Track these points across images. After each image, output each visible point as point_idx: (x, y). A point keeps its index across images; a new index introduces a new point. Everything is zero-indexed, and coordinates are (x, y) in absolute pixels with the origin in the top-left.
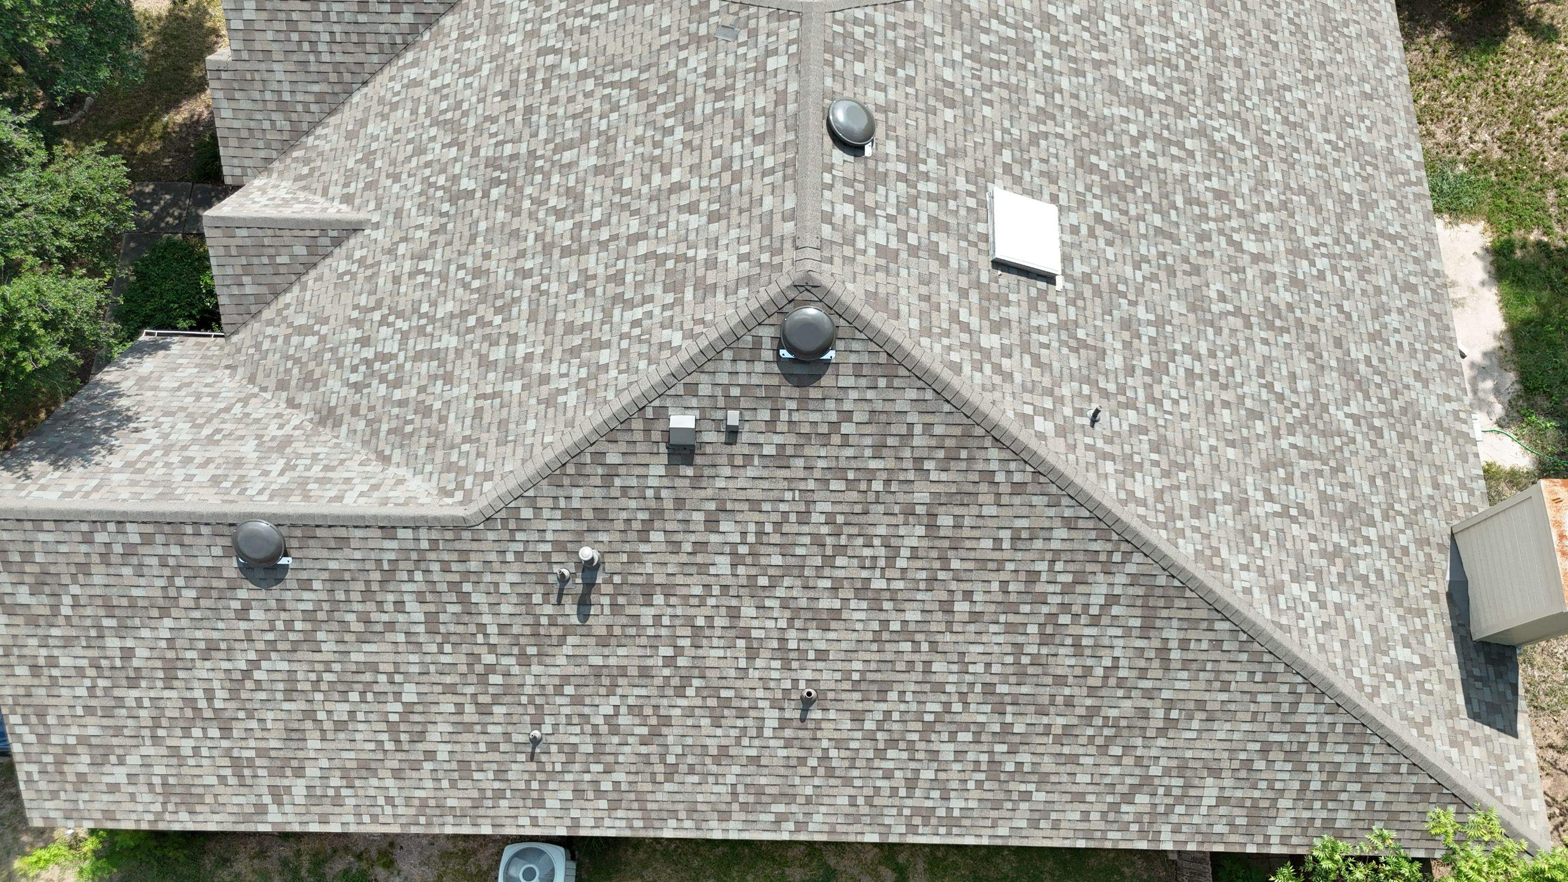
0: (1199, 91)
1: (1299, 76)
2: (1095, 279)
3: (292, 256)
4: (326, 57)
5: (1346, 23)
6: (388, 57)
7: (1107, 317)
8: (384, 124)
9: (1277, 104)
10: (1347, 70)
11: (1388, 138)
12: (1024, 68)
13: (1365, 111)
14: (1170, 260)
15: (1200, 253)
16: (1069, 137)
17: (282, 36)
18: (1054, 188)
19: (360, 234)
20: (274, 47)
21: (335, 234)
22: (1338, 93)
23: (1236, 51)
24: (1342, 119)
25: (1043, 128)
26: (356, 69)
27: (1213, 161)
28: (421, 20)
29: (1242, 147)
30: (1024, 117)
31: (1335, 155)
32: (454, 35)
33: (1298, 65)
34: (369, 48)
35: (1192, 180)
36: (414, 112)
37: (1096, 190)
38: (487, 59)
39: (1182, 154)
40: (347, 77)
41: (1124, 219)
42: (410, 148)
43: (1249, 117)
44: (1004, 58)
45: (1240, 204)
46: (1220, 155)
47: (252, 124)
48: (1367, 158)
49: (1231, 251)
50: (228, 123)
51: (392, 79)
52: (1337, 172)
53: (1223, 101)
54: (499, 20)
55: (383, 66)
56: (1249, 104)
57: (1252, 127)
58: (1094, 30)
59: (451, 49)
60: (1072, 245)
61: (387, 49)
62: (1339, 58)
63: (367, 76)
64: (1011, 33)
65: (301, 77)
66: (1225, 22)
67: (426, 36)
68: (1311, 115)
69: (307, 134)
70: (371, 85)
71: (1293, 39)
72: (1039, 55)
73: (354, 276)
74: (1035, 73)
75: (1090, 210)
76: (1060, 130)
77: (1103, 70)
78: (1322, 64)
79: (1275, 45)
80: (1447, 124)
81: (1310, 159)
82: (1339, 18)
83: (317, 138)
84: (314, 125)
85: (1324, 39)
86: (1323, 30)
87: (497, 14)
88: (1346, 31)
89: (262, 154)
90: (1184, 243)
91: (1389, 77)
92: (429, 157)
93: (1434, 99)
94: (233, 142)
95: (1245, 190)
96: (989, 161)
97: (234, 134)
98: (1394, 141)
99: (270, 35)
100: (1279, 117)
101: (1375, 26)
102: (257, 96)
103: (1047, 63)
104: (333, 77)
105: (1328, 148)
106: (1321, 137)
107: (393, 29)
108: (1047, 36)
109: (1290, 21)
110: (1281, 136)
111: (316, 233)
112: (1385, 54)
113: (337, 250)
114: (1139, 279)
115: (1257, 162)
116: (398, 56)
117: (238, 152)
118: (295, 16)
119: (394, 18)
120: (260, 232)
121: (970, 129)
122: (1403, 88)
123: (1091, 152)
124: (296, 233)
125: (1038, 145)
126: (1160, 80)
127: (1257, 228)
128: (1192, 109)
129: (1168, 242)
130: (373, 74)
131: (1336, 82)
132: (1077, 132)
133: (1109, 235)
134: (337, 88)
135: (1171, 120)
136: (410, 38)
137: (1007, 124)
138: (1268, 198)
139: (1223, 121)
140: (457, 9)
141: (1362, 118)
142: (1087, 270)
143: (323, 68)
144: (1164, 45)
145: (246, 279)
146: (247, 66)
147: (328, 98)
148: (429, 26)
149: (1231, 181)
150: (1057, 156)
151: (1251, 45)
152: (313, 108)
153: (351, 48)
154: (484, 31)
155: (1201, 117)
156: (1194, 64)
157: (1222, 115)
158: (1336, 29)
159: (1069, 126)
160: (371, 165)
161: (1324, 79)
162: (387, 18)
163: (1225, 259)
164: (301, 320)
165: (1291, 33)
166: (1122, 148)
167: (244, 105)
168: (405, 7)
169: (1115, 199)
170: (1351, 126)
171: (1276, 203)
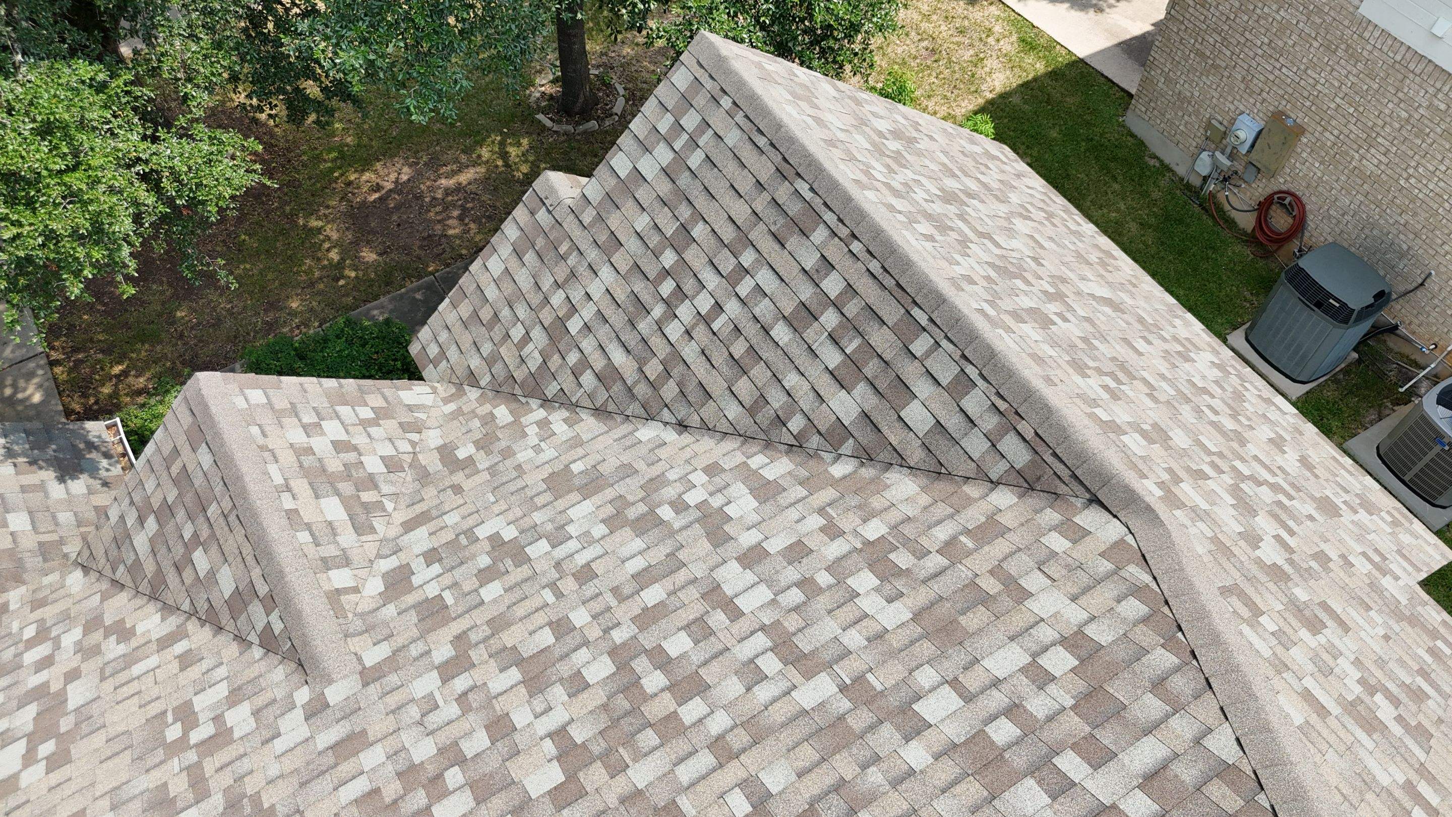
3: (212, 574)
4: (674, 331)
6: (753, 430)
8: (600, 530)
17: (654, 240)
19: (297, 677)
20: (632, 244)
21: (278, 627)
26: (694, 395)
28: (865, 436)
32: (874, 530)
34: (743, 386)
36: (643, 579)
38: (845, 671)
40: (670, 390)
42: (546, 638)
47: (505, 313)
50: (484, 280)
51: (712, 470)
54: (972, 620)
55: (734, 432)
59: (835, 549)
61: (765, 416)
63: (694, 420)
65: (617, 319)
67: (839, 470)
69: (546, 402)
70: (686, 438)
73: (182, 744)
83: (543, 424)
84: (563, 401)
87: (986, 600)
89: (475, 362)
92: (521, 717)
94: (465, 310)
97: (476, 299)
99: (642, 222)
102: (547, 283)
104: (653, 369)
107: (806, 401)
111: (263, 589)
113: (257, 652)
116: (768, 444)
117: (457, 328)
118: (699, 231)
119: (825, 385)
120: (219, 488)
124: (247, 550)
130: (706, 428)
134: (642, 390)
136: (815, 441)
140: (944, 487)
143: (656, 342)
145: (151, 523)
146: (576, 233)
147: (617, 388)
148: (865, 456)
152: (588, 379)
153: (719, 358)
154: (923, 596)
160: (486, 576)
162: (814, 371)
164: (76, 695)
167: (524, 280)
168: (861, 388)
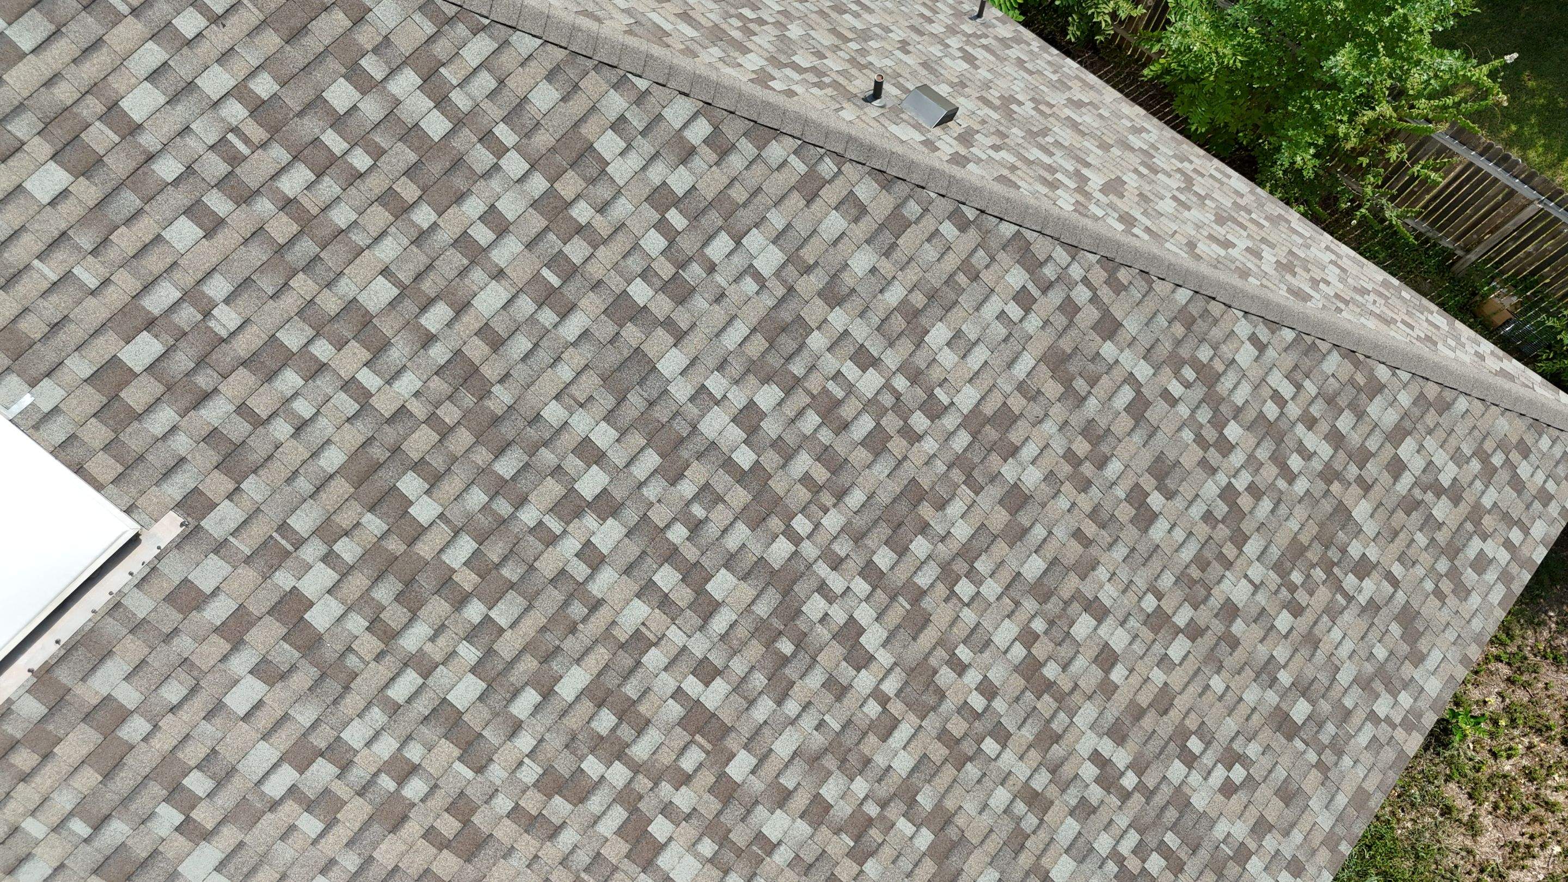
0: (856, 498)
1: (1150, 603)
2: (135, 729)
5: (1363, 568)
7: (80, 828)
9: (1039, 625)
10: (1281, 654)
11: (1261, 827)
12: (402, 210)
13: (1253, 750)
14: (415, 788)
15: (516, 813)
16: (385, 405)
18: (218, 485)
22: (1217, 684)
23: (1032, 478)
24: (1182, 735)
25: (322, 350)
27: (755, 650)
29: (861, 660)
30: (289, 302)
31: (1095, 793)
33: (1167, 581)
35: (654, 658)
37: (347, 550)
39: (682, 596)
41: (369, 644)
43: (941, 615)
44: (361, 161)
45: (740, 767)
46: (786, 647)
48: (1171, 839)
49: (615, 850)
52: (1071, 827)
53: (902, 551)
56: (965, 589)
57: (928, 637)
58: (687, 244)
60: (138, 627)
62: (1284, 621)
64: (436, 125)
66: (1058, 411)
68: (1107, 689)
71: (1202, 530)
72: (473, 207)
74: (421, 237)
75: (284, 579)
76: (369, 379)
77: (632, 333)
78: (1230, 611)
79: (1145, 518)
80: (1514, 832)
81: (1022, 771)
82: (1355, 550)
85: (1280, 568)
86: (1296, 551)
88: (1350, 581)
90: (497, 772)
91: (1372, 717)
93: (1530, 775)
95: (784, 746)
96: (72, 334)
98: (1270, 842)
100: (1018, 652)
101: (1430, 607)
103: (483, 235)
105: (1089, 771)
106: (1088, 743)
108: (538, 184)
109: (1228, 494)
110: (988, 690)
112: (1408, 670)
114: (276, 786)
115: (873, 709)
121: (86, 240)
122: (1388, 754)
123: (419, 466)
125: (270, 377)
126: (771, 427)
127: (740, 836)
128: (801, 525)
129: (448, 750)
131: (1229, 662)
132: (418, 409)
133: (286, 654)
135: (720, 516)
137: (218, 288)
138: (830, 791)
139: (861, 587)
141: (1231, 758)
142: (128, 696)
144: (851, 371)
149: (763, 709)
150: (301, 427)
151: (1084, 486)
155: (809, 550)
156: (897, 445)
157: (869, 571)
158: (1328, 567)
159: (408, 384)
161: (1207, 641)
163: (583, 858)
165: (1208, 517)
166: (521, 502)
169: (384, 593)
170: (1190, 760)
171: (843, 810)
